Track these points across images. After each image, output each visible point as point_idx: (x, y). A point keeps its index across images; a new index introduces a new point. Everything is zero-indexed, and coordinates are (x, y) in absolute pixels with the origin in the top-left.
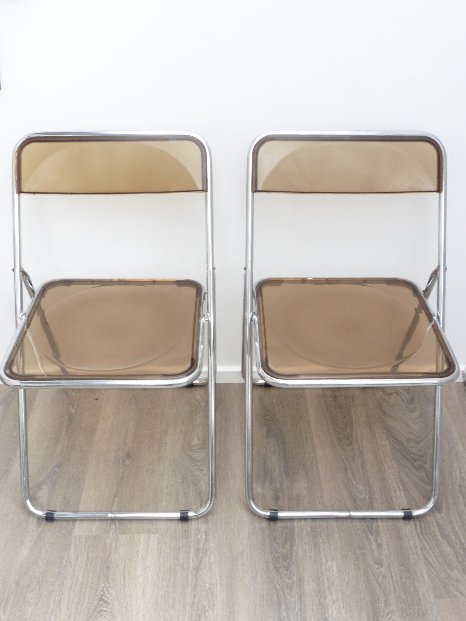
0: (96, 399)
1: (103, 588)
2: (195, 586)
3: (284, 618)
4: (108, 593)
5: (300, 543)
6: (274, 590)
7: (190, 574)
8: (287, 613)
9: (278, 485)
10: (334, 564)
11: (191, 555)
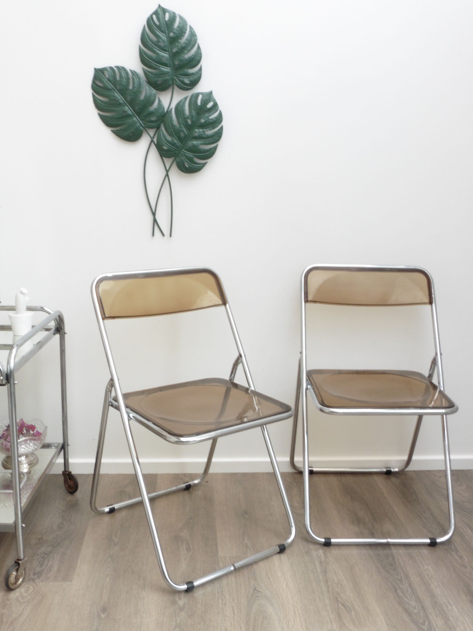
0: (207, 482)
1: (254, 584)
2: (326, 581)
3: (402, 596)
4: (259, 587)
5: (400, 557)
6: (388, 582)
7: (320, 575)
8: (403, 594)
9: (371, 526)
10: (430, 567)
11: (317, 565)
